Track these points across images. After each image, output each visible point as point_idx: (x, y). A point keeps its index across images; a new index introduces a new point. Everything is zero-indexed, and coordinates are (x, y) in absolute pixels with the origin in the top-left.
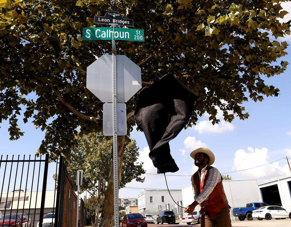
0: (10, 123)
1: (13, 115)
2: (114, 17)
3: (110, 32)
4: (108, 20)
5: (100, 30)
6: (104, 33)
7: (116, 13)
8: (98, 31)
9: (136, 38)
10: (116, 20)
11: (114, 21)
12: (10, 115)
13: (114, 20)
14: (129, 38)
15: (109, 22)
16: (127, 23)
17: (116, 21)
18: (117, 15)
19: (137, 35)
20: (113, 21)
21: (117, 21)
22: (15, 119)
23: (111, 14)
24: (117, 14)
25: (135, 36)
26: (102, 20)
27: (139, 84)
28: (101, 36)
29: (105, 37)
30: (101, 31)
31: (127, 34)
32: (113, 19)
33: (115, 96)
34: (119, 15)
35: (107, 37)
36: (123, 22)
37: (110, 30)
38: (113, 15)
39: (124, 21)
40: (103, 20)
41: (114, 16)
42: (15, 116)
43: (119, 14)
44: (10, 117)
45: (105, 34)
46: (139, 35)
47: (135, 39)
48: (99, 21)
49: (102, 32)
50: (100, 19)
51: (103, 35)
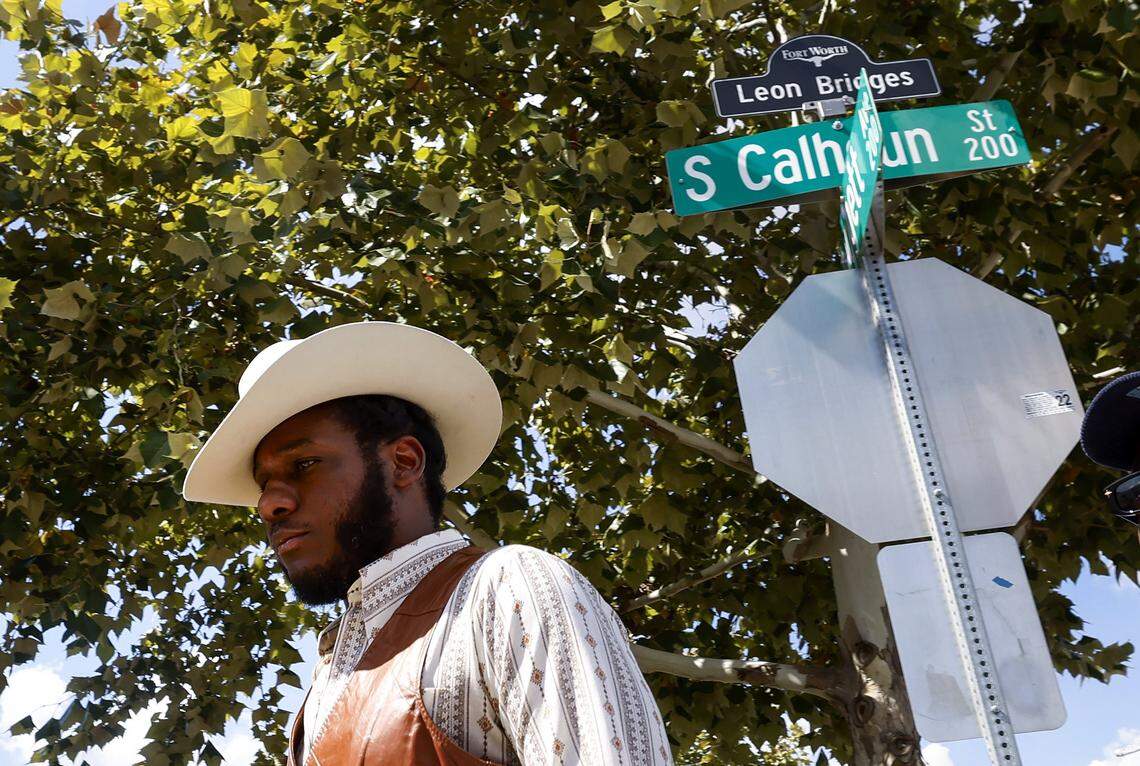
0: (257, 733)
1: (266, 691)
2: (818, 65)
3: (820, 147)
4: (793, 89)
5: (760, 150)
6: (785, 158)
7: (825, 44)
8: (751, 154)
9: (979, 152)
10: (837, 81)
11: (823, 84)
12: (250, 693)
13: (824, 81)
14: (934, 158)
15: (799, 94)
16: (902, 80)
17: (833, 84)
18: (832, 52)
19: (978, 136)
20: (821, 85)
21: (843, 84)
22: (274, 709)
23: (798, 53)
24: (830, 50)
25: (971, 143)
26: (758, 94)
27: (1066, 409)
28: (773, 177)
29: (797, 177)
30: (770, 150)
31: (919, 139)
32: (818, 79)
33: (939, 495)
34: (844, 49)
35: (811, 175)
36: (876, 81)
37: (816, 138)
38: (810, 55)
39: (879, 77)
40: (766, 92)
41: (818, 61)
42: (275, 696)
43: (843, 44)
44: (250, 702)
45: (793, 163)
46: (987, 132)
47: (973, 158)
48: (742, 100)
49: (777, 155)
50: (749, 93)
51: (787, 172)
